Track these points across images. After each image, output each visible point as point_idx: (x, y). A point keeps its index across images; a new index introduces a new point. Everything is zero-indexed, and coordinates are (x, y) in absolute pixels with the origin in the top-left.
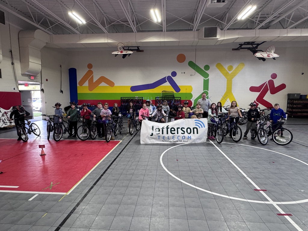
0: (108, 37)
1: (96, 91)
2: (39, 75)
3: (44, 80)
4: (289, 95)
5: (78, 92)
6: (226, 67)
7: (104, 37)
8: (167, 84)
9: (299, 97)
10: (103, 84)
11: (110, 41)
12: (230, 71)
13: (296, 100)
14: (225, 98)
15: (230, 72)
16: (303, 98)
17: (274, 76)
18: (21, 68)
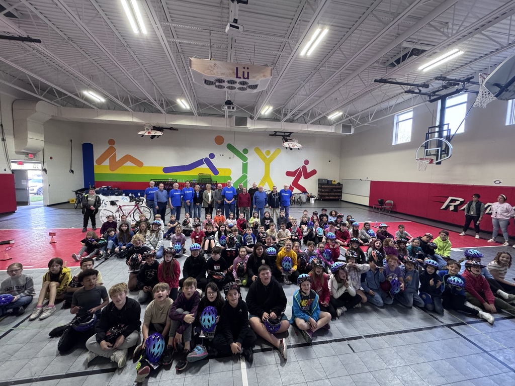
0: (133, 116)
1: (119, 171)
2: (41, 153)
3: (47, 158)
4: (319, 180)
5: (95, 172)
6: (264, 152)
7: (129, 115)
8: (205, 166)
9: (326, 182)
10: (129, 164)
11: (135, 120)
12: (267, 155)
13: (324, 184)
14: (263, 182)
15: (268, 157)
16: (330, 183)
17: (307, 162)
18: (15, 145)
